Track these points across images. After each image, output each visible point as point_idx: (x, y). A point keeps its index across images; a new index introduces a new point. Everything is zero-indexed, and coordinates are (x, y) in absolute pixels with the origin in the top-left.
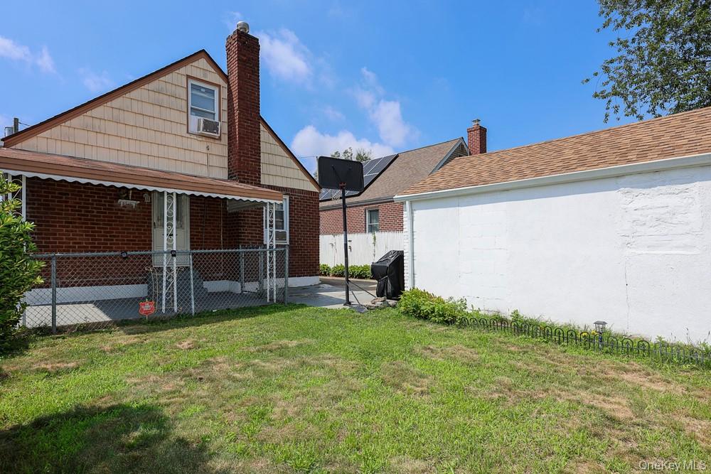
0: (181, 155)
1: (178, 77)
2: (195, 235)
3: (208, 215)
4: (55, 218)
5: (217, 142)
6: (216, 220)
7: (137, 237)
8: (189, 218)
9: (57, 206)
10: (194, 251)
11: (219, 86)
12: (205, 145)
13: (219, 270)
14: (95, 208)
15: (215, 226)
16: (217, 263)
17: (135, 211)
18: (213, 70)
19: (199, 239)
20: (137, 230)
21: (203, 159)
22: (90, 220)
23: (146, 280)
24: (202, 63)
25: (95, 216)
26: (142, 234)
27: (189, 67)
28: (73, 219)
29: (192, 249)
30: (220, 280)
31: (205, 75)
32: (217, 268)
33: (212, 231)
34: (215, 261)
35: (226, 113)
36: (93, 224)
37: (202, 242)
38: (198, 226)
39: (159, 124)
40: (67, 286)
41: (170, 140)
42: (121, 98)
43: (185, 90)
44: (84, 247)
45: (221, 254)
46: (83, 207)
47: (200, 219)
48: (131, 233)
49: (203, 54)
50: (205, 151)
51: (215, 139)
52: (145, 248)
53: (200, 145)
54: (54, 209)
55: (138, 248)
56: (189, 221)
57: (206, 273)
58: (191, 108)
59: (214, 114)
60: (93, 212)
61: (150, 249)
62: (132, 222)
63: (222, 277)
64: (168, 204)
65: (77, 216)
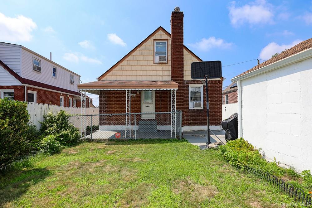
0: (152, 73)
1: (150, 42)
2: (157, 106)
3: (162, 97)
4: (111, 102)
5: (166, 65)
6: (166, 99)
7: (135, 107)
8: (155, 99)
9: (112, 98)
10: (157, 113)
11: (167, 40)
12: (161, 67)
13: (167, 121)
14: (122, 98)
15: (165, 102)
16: (166, 118)
17: (134, 98)
18: (165, 34)
19: (159, 107)
20: (135, 105)
21: (160, 73)
22: (121, 102)
23: (138, 124)
24: (160, 32)
25: (122, 100)
26: (137, 106)
27: (154, 36)
28: (116, 102)
29: (156, 112)
30: (167, 125)
31: (161, 37)
32: (166, 120)
33: (164, 104)
34: (165, 117)
35: (170, 51)
36: (122, 103)
37: (159, 109)
38: (158, 102)
39: (143, 63)
40: (115, 125)
41: (147, 68)
42: (130, 56)
43: (153, 46)
44: (119, 112)
45: (168, 114)
46: (119, 98)
47: (159, 99)
48: (133, 106)
49: (160, 28)
50: (161, 69)
51: (165, 64)
52: (138, 112)
53: (159, 68)
54: (111, 99)
55: (136, 112)
56: (155, 100)
57: (161, 122)
58: (156, 53)
59: (165, 53)
60: (122, 99)
61: (140, 112)
62: (134, 102)
63: (168, 124)
64: (128, 95)
65: (117, 101)
